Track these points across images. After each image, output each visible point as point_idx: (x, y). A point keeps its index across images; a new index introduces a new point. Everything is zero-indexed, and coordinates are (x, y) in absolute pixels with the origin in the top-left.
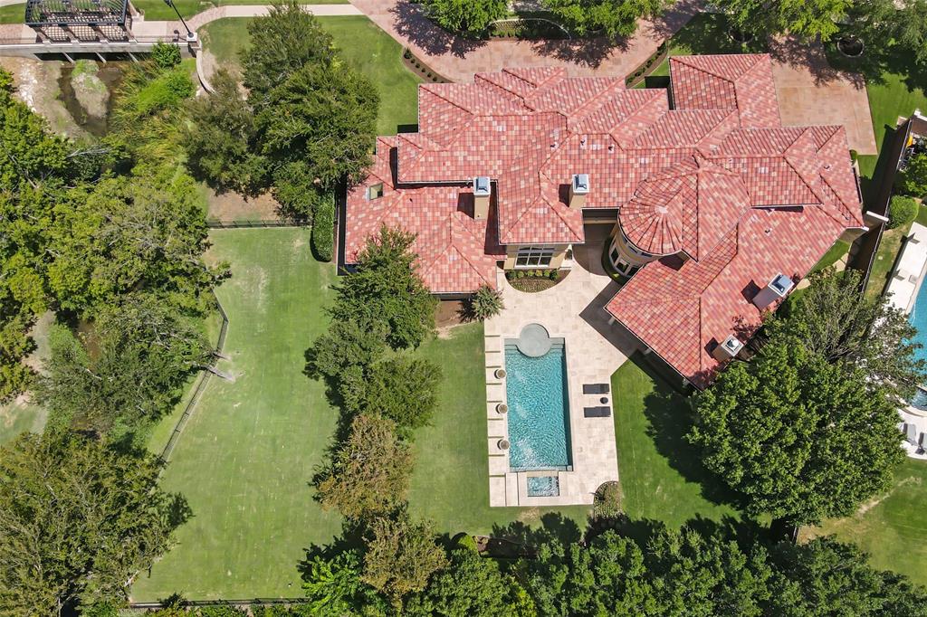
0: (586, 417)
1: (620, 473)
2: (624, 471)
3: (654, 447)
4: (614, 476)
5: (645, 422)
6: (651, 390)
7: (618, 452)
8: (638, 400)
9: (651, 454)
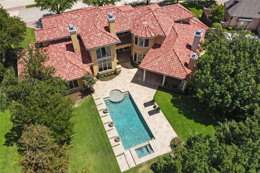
0: (150, 115)
1: (176, 133)
2: (178, 131)
3: (185, 117)
4: (175, 135)
5: (175, 109)
6: (172, 97)
7: (171, 125)
8: (169, 102)
9: (185, 121)
